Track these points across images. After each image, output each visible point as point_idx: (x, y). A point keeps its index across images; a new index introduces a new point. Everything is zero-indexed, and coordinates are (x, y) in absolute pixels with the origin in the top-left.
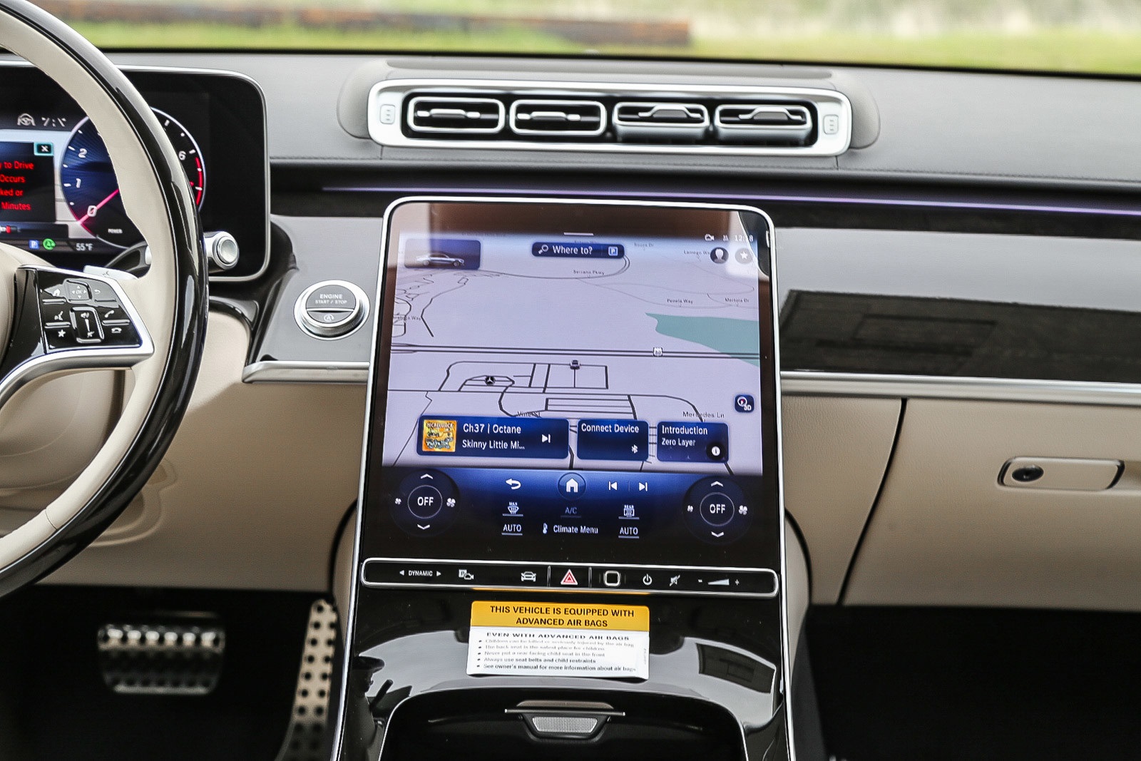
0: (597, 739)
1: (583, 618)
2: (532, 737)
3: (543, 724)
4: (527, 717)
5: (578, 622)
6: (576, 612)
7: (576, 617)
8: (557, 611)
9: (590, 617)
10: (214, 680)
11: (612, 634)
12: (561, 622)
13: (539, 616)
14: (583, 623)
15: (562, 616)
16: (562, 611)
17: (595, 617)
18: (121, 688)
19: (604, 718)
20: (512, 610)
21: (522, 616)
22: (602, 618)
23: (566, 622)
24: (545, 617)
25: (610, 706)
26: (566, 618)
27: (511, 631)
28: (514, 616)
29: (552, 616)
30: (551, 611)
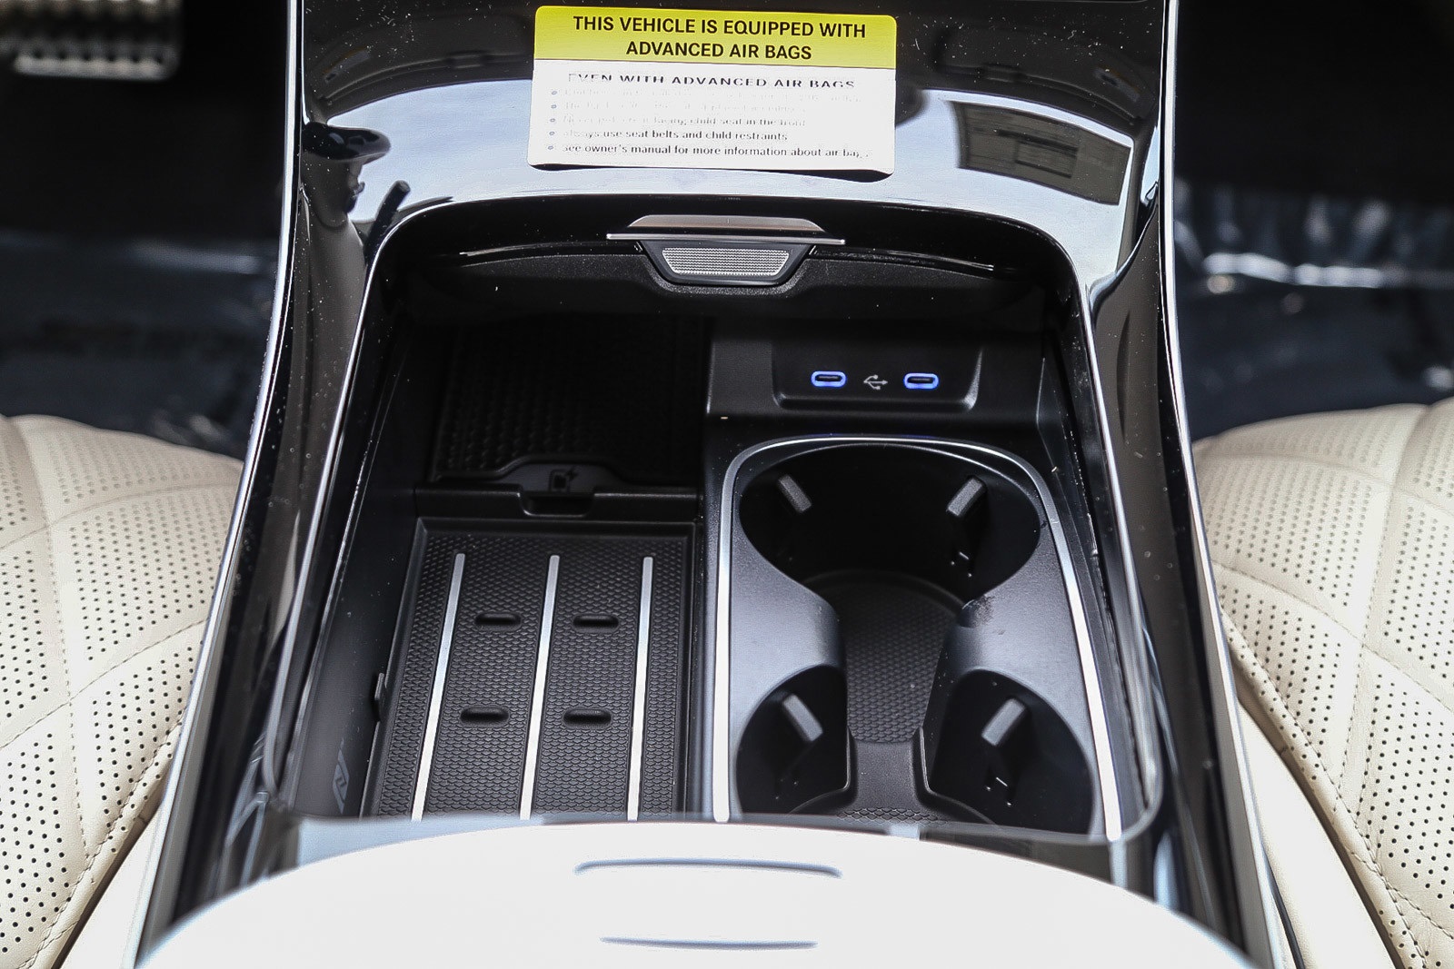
0: (788, 287)
1: (761, 41)
2: (662, 283)
3: (682, 262)
4: (651, 248)
5: (753, 50)
6: (747, 28)
7: (748, 39)
8: (711, 27)
9: (777, 40)
10: (171, 53)
11: (821, 75)
12: (717, 51)
13: (673, 38)
14: (761, 52)
15: (719, 37)
16: (720, 26)
17: (787, 40)
18: (27, 64)
19: (800, 250)
20: (617, 24)
21: (638, 37)
22: (801, 41)
23: (728, 50)
24: (685, 39)
25: (814, 227)
26: (728, 41)
27: (617, 69)
28: (622, 38)
29: (698, 37)
30: (697, 26)
